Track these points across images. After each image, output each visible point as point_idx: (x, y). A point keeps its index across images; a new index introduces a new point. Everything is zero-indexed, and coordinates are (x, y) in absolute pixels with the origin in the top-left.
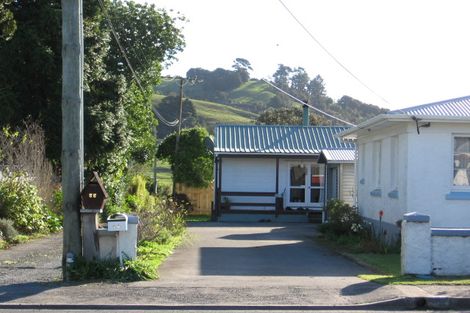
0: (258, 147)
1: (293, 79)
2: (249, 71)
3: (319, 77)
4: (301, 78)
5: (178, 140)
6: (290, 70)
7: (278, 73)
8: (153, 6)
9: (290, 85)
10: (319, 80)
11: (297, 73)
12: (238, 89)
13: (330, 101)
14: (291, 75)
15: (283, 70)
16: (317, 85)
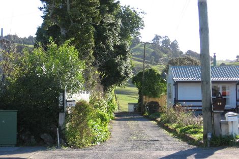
0: (194, 77)
1: (162, 42)
2: (140, 38)
3: (175, 40)
4: (166, 42)
5: (144, 74)
6: (161, 37)
7: (155, 39)
8: (129, 6)
9: (161, 45)
10: (175, 42)
11: (164, 39)
12: (135, 48)
13: (181, 53)
14: (161, 40)
15: (157, 38)
16: (174, 45)
